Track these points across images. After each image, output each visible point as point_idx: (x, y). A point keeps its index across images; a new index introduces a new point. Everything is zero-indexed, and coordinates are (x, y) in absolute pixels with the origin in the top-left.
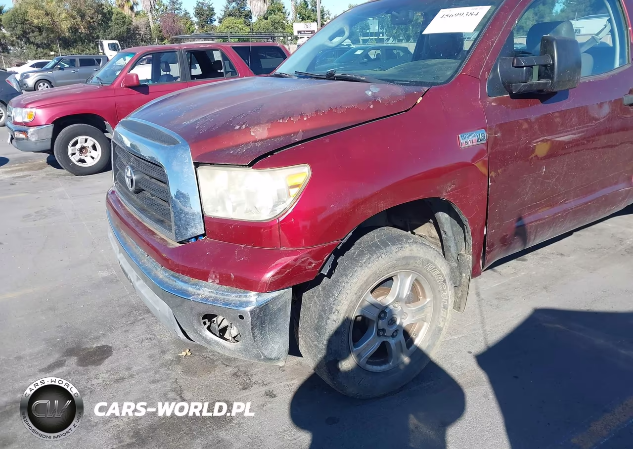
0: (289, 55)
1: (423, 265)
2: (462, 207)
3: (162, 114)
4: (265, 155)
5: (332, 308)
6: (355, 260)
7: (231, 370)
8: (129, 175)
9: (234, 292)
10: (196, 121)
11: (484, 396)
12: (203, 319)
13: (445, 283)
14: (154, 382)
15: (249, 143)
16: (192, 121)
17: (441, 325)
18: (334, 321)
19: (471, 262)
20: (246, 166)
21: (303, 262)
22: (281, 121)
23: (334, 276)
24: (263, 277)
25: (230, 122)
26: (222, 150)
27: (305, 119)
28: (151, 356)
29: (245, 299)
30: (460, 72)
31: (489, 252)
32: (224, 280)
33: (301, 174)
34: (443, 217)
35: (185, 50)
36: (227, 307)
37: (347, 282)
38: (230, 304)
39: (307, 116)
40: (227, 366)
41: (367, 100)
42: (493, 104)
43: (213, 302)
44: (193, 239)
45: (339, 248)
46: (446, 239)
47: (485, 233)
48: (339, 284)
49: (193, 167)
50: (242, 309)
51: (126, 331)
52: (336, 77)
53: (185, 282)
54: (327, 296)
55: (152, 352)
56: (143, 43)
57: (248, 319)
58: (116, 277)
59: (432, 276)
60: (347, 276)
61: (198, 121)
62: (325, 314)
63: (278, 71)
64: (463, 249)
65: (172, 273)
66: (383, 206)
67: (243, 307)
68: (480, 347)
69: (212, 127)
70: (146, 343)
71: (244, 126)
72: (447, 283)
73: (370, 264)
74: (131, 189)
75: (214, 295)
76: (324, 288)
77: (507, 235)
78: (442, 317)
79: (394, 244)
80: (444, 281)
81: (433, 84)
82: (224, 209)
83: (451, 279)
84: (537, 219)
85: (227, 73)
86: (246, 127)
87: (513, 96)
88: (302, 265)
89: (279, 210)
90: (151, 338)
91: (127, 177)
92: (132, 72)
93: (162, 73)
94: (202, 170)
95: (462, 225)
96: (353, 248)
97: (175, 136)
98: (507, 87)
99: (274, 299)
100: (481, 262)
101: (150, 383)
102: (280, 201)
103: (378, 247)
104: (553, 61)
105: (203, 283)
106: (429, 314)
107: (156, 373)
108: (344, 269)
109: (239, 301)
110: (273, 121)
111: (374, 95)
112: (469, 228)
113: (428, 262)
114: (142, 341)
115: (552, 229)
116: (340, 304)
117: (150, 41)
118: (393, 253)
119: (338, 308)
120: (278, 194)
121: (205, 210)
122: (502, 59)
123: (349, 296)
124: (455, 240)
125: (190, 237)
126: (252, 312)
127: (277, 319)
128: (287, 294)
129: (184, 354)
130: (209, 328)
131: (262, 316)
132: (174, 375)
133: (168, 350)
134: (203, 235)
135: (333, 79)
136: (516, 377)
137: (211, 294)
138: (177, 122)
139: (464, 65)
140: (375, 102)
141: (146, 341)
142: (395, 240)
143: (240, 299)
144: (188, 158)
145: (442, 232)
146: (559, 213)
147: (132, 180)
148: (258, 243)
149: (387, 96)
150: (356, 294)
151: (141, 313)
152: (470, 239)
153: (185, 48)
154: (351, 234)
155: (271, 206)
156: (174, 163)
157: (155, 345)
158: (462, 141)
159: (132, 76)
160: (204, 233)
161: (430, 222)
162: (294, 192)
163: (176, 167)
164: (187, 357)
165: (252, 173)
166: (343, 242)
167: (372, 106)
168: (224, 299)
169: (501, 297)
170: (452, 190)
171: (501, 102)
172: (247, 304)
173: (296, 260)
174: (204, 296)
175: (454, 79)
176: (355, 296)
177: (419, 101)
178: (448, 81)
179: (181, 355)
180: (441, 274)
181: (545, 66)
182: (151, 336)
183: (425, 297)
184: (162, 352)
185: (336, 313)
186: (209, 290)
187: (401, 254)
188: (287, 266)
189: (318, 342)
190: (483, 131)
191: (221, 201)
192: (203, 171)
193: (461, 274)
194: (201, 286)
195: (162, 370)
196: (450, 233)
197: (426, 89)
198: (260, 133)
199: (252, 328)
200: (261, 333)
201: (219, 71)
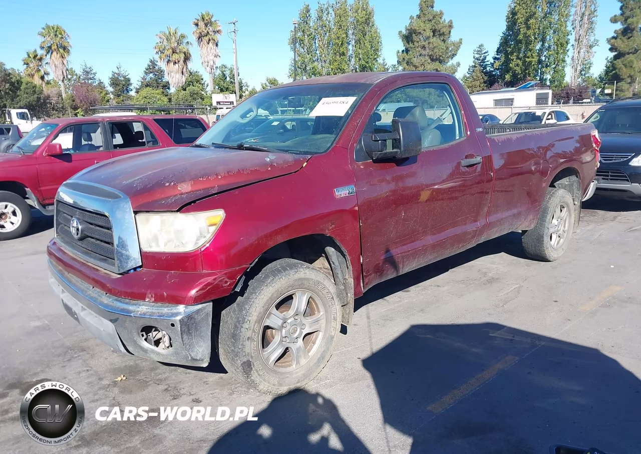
0: (209, 127)
1: (315, 285)
2: (342, 241)
3: (103, 177)
4: (190, 204)
5: (245, 319)
6: (262, 282)
7: (162, 387)
8: (75, 226)
9: (167, 307)
10: (134, 181)
11: (367, 387)
12: (141, 331)
13: (333, 299)
14: (93, 401)
15: (177, 195)
16: (130, 181)
17: (333, 334)
18: (247, 329)
19: (353, 284)
20: (174, 211)
21: (221, 281)
22: (201, 179)
23: (246, 295)
24: (189, 293)
25: (162, 181)
26: (156, 201)
27: (220, 177)
28: (89, 383)
29: (175, 311)
30: (334, 145)
31: (366, 276)
32: (159, 299)
33: (218, 216)
34: (330, 250)
35: (108, 122)
36: (162, 318)
37: (256, 298)
38: (164, 316)
39: (221, 175)
40: (158, 384)
41: (266, 165)
42: (362, 167)
43: (150, 315)
44: (132, 271)
45: (248, 271)
46: (335, 268)
47: (361, 261)
48: (250, 300)
49: (133, 215)
50: (174, 318)
51: (64, 367)
52: (245, 147)
53: (127, 303)
54: (241, 310)
55: (90, 380)
56: (55, 111)
57: (178, 326)
58: (49, 326)
59: (323, 294)
60: (256, 293)
61: (135, 180)
62: (239, 324)
63: (198, 142)
64: (347, 275)
65: (115, 298)
66: (281, 239)
67: (175, 317)
68: (366, 354)
69: (147, 185)
70: (84, 374)
71: (172, 183)
72: (335, 299)
73: (274, 284)
74: (76, 237)
75: (150, 311)
76: (237, 304)
77: (379, 264)
78: (333, 327)
79: (291, 269)
80: (333, 298)
81: (316, 153)
82: (158, 245)
83: (338, 296)
84: (403, 252)
85: (148, 142)
86: (174, 184)
87: (375, 161)
88: (219, 283)
89: (201, 243)
90: (88, 370)
91: (73, 227)
92: (54, 142)
93: (84, 143)
94: (139, 216)
95: (344, 256)
96: (260, 273)
97: (117, 192)
98: (369, 155)
99: (198, 311)
100: (362, 285)
101: (90, 402)
102: (201, 235)
103: (279, 271)
104: (400, 136)
105: (141, 302)
106: (323, 325)
107: (95, 395)
108: (253, 289)
109: (171, 313)
110: (195, 179)
111: (271, 161)
112: (348, 257)
113: (319, 282)
114: (80, 373)
115: (416, 260)
116: (251, 315)
117: (63, 110)
118: (291, 275)
119: (250, 318)
120: (200, 231)
121: (142, 247)
122: (364, 135)
123: (258, 309)
124: (341, 268)
125: (130, 269)
126: (180, 321)
127: (201, 327)
128: (209, 307)
129: (119, 379)
130: (146, 340)
131: (189, 324)
132: (111, 395)
133: (105, 377)
134: (140, 267)
135: (243, 149)
136: (393, 372)
137: (148, 310)
138: (117, 182)
139: (337, 139)
140: (272, 166)
141: (84, 372)
142: (292, 267)
143: (171, 311)
144: (128, 207)
145: (331, 262)
146: (420, 247)
147: (78, 229)
148: (185, 269)
149: (281, 162)
150: (263, 307)
151: (76, 352)
152: (350, 265)
153: (108, 120)
154: (257, 260)
155: (195, 239)
156: (117, 212)
157: (92, 375)
158: (337, 194)
159: (54, 146)
160: (141, 264)
161: (323, 256)
162: (213, 229)
163: (119, 214)
164: (122, 381)
165: (180, 216)
166: (251, 266)
167: (269, 169)
168: (159, 313)
169: (387, 319)
170: (332, 229)
171: (366, 165)
172: (177, 314)
173: (215, 279)
174: (143, 312)
175: (330, 149)
176: (262, 309)
177: (304, 165)
178: (326, 151)
179: (117, 380)
180: (330, 292)
181: (395, 140)
182: (88, 368)
183: (319, 312)
184: (99, 379)
185: (248, 322)
186: (147, 307)
187: (297, 276)
188: (208, 284)
189: (234, 347)
190: (353, 186)
191: (156, 239)
192: (141, 217)
193: (347, 294)
194: (140, 305)
195: (101, 392)
196: (337, 263)
197: (309, 157)
198: (185, 188)
199: (181, 333)
200: (188, 338)
201: (141, 141)
